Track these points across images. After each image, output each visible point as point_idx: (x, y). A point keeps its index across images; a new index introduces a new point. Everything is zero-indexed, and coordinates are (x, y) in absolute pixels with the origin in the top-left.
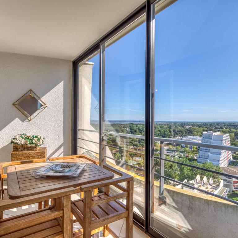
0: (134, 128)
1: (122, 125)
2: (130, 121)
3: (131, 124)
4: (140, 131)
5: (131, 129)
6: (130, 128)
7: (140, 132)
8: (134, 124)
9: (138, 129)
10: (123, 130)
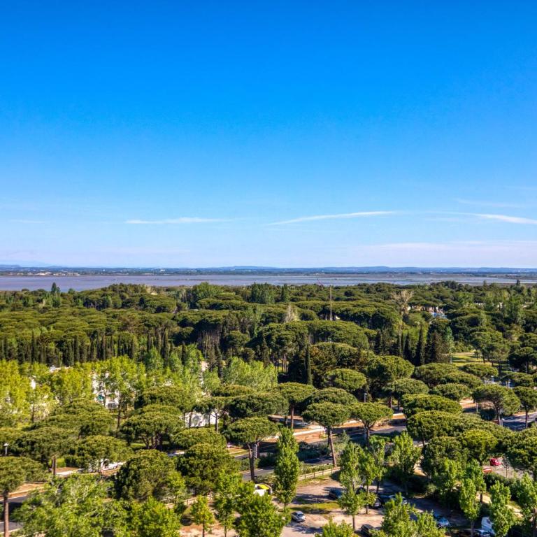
0: (466, 306)
1: (404, 292)
2: (440, 273)
3: (447, 284)
4: (501, 323)
5: (451, 311)
6: (446, 308)
7: (500, 329)
8: (460, 288)
9: (488, 309)
10: (411, 316)
